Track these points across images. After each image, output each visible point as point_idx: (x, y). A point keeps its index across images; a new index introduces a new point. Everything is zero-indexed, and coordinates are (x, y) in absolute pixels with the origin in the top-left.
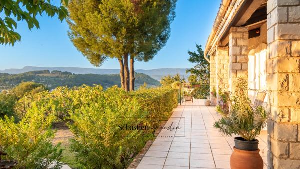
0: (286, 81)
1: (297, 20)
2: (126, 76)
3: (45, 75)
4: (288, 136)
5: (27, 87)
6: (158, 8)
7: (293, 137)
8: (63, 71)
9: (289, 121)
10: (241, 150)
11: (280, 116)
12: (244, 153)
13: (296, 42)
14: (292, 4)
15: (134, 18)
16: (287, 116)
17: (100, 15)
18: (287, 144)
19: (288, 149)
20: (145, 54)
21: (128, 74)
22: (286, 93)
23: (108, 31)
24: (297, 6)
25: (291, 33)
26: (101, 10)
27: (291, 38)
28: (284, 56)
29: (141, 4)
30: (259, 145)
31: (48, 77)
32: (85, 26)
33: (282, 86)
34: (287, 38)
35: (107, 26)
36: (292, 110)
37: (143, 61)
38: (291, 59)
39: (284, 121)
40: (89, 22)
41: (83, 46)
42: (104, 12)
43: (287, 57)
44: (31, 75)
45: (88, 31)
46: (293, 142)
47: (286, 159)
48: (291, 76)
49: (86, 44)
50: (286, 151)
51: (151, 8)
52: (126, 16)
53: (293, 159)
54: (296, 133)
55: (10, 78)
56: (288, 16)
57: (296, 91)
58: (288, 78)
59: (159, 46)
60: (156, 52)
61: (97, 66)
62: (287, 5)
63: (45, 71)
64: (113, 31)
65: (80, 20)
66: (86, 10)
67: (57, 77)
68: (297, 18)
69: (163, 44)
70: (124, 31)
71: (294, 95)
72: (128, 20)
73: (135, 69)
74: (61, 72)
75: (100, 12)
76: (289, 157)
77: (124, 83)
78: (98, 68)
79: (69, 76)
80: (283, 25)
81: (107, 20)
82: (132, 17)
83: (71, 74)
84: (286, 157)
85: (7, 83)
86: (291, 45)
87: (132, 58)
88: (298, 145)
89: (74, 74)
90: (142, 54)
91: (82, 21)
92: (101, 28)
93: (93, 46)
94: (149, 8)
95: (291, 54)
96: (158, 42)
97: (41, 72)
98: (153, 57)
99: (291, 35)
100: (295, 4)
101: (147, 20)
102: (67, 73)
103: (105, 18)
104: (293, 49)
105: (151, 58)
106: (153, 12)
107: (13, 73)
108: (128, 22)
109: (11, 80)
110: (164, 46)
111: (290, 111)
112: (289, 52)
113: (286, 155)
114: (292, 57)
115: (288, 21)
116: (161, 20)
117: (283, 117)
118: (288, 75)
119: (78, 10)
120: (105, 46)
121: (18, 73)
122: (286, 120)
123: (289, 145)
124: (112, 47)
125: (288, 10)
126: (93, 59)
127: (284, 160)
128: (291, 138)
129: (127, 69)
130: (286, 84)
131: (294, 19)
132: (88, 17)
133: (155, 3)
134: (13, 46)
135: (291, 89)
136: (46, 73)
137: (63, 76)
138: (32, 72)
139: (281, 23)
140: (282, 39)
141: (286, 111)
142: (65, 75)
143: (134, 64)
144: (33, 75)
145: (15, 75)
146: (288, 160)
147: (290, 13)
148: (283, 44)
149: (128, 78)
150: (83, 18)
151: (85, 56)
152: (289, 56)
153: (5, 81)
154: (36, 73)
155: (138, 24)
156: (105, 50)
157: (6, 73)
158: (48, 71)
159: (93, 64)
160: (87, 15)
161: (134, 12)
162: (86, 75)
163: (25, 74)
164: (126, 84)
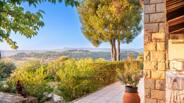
0: (148, 55)
1: (155, 21)
2: (114, 53)
3: (75, 52)
4: (149, 86)
5: (63, 59)
6: (133, 10)
7: (152, 86)
8: (84, 50)
9: (150, 77)
10: (127, 92)
11: (145, 75)
12: (128, 94)
13: (154, 33)
14: (152, 13)
15: (118, 17)
16: (149, 74)
17: (97, 17)
18: (149, 90)
19: (150, 93)
20: (127, 39)
21: (116, 51)
22: (149, 62)
23: (101, 26)
24: (154, 13)
25: (151, 29)
26: (98, 14)
27: (151, 31)
28: (147, 41)
29: (122, 8)
30: (138, 90)
31: (76, 53)
32: (89, 24)
33: (146, 58)
34: (149, 31)
35: (101, 24)
36: (152, 71)
37: (125, 43)
38: (151, 43)
39: (147, 77)
40: (91, 22)
41: (89, 35)
42: (99, 15)
43: (149, 42)
44: (67, 52)
45: (91, 26)
46: (152, 89)
47: (149, 98)
48: (151, 52)
49: (90, 34)
50: (149, 94)
51: (128, 10)
52: (112, 17)
53: (153, 98)
54: (154, 84)
55: (57, 54)
56: (149, 19)
57: (154, 61)
58: (149, 54)
59: (137, 34)
60: (134, 38)
61: (97, 47)
62: (149, 13)
63: (75, 50)
64: (104, 26)
65: (87, 20)
66: (90, 14)
67: (81, 54)
68: (154, 20)
69: (139, 32)
70: (111, 25)
71: (153, 63)
72: (113, 19)
73: (120, 48)
74: (83, 50)
75: (97, 15)
76: (150, 97)
77: (113, 57)
78: (97, 48)
79: (88, 53)
80: (147, 24)
81: (101, 19)
82: (116, 17)
83: (89, 51)
84: (148, 97)
85: (55, 56)
86: (151, 35)
87: (119, 42)
88: (155, 91)
89: (91, 52)
90: (124, 39)
91: (87, 21)
92: (97, 24)
93: (94, 35)
94: (127, 10)
95: (151, 40)
96: (136, 31)
97: (73, 51)
98: (132, 41)
99: (151, 30)
100: (153, 12)
101: (126, 18)
102: (87, 51)
103: (100, 18)
104: (153, 37)
105: (131, 41)
106: (129, 13)
107: (58, 51)
108: (113, 20)
109: (57, 55)
110: (139, 33)
111: (151, 72)
112: (150, 39)
113: (149, 96)
114: (151, 42)
115: (149, 22)
116: (135, 18)
117: (147, 75)
118: (150, 52)
119: (85, 14)
120: (100, 35)
121: (60, 51)
122: (149, 76)
123: (150, 90)
124: (104, 36)
125: (149, 15)
126: (94, 42)
127: (148, 99)
128: (151, 87)
129: (115, 48)
130: (148, 57)
131: (153, 21)
132: (90, 19)
133: (131, 7)
134: (30, 38)
135: (151, 60)
136: (75, 51)
137: (85, 53)
138: (68, 51)
139: (146, 23)
140: (146, 32)
141: (149, 72)
142: (86, 52)
143: (120, 45)
144: (68, 52)
145: (59, 52)
146: (150, 99)
147: (150, 17)
148: (146, 35)
149: (116, 54)
150: (88, 19)
151: (89, 41)
152: (150, 41)
153: (54, 56)
154: (70, 51)
155: (120, 21)
156: (100, 37)
157: (55, 51)
158: (77, 50)
159: (94, 46)
160: (90, 17)
161: (118, 13)
162: (98, 52)
163: (64, 52)
164: (114, 57)
